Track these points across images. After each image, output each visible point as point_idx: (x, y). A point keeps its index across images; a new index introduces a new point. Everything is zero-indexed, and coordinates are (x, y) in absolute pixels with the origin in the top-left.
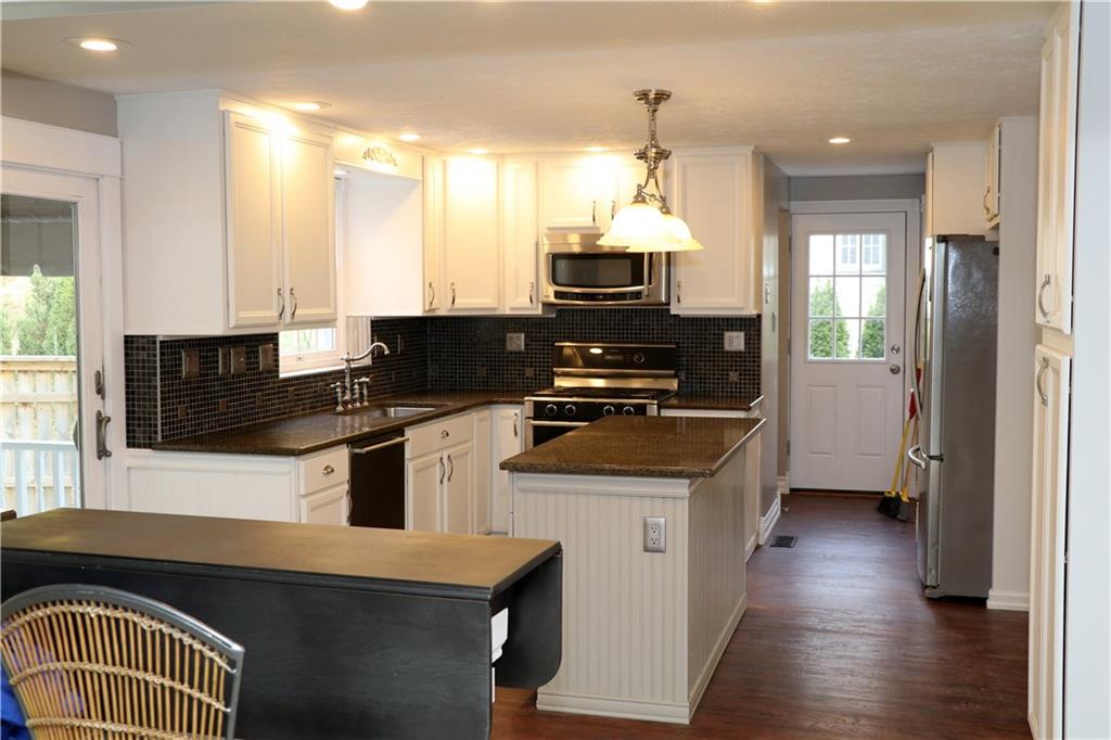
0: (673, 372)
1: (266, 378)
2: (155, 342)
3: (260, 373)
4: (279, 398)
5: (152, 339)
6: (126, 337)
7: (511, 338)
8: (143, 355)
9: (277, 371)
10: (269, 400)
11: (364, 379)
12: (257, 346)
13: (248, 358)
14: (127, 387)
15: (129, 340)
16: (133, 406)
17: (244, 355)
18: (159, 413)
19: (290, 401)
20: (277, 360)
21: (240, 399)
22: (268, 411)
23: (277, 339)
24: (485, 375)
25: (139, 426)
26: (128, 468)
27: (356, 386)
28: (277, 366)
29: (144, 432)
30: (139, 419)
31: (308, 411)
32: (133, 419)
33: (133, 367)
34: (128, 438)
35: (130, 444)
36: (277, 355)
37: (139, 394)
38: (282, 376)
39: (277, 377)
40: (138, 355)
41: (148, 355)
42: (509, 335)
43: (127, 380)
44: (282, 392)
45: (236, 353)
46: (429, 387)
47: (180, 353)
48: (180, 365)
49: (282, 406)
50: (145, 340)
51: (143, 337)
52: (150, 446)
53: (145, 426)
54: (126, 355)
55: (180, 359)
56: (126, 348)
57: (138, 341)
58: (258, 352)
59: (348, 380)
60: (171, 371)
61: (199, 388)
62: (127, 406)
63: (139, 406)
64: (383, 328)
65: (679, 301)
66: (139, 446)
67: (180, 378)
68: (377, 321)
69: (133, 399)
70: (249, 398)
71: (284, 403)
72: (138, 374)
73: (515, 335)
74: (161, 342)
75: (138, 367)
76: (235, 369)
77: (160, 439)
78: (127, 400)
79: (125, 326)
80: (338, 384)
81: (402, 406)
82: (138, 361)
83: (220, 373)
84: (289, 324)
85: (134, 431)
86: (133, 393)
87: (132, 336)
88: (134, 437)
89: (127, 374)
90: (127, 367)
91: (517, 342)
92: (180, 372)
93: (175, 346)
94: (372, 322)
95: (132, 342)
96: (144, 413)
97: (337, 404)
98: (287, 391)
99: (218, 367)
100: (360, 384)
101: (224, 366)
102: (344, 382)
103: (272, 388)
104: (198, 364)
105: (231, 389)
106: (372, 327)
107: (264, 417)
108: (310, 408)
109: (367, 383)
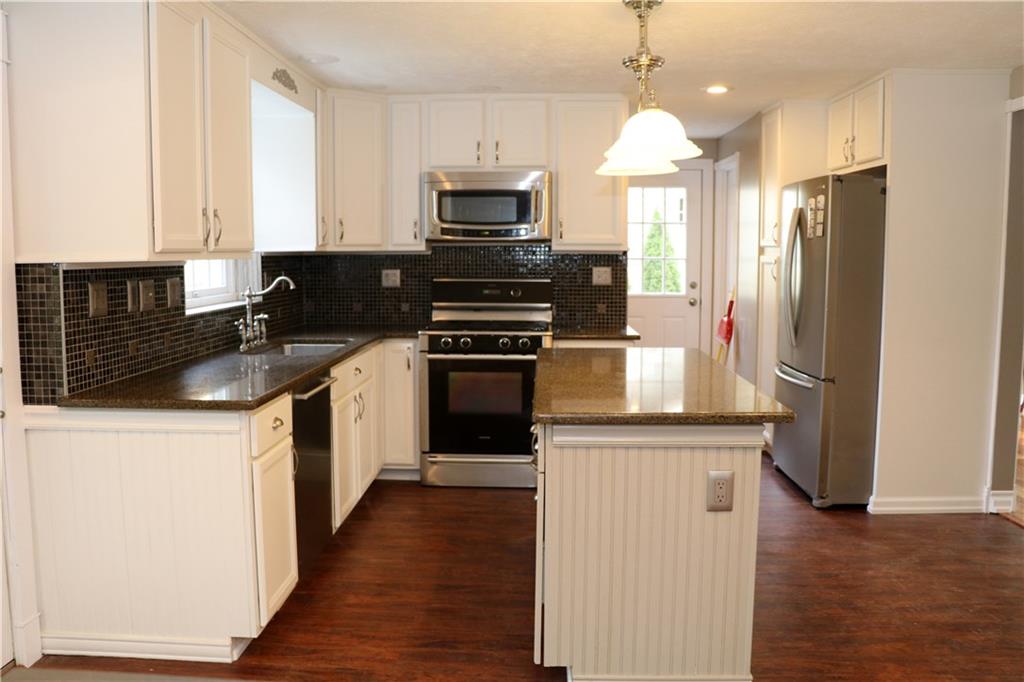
0: (549, 305)
1: (173, 316)
2: (56, 272)
3: (168, 310)
4: (186, 338)
5: (50, 269)
6: (17, 266)
7: (387, 275)
8: (41, 288)
9: (183, 308)
10: (177, 340)
11: (261, 316)
12: (164, 280)
13: (157, 293)
14: (21, 328)
15: (21, 269)
16: (29, 352)
17: (153, 289)
18: (64, 360)
19: (196, 341)
20: (183, 296)
21: (150, 341)
22: (175, 353)
23: (182, 272)
24: (361, 310)
25: (38, 376)
26: (26, 430)
27: (255, 324)
28: (183, 302)
29: (46, 384)
30: (38, 368)
31: (211, 351)
32: (30, 368)
33: (27, 304)
34: (24, 392)
35: (27, 400)
36: (183, 290)
37: (37, 336)
38: (188, 312)
39: (184, 313)
40: (34, 288)
41: (48, 288)
42: (384, 272)
43: (21, 320)
44: (188, 331)
45: (145, 287)
46: (305, 323)
47: (86, 287)
48: (86, 301)
49: (189, 346)
50: (44, 270)
51: (41, 265)
52: (53, 402)
53: (45, 376)
54: (19, 288)
55: (87, 293)
56: (18, 280)
57: (34, 272)
58: (165, 286)
59: (249, 316)
60: (76, 308)
61: (107, 328)
62: (22, 352)
63: (38, 352)
64: (273, 264)
65: (561, 237)
66: (39, 402)
67: (87, 316)
68: (266, 257)
69: (29, 344)
70: (158, 338)
71: (190, 343)
72: (35, 312)
73: (389, 272)
74: (65, 272)
75: (35, 304)
76: (144, 305)
77: (66, 393)
78: (22, 344)
79: (17, 252)
80: (241, 320)
81: (299, 342)
82: (34, 296)
83: (129, 310)
84: (213, 252)
85: (31, 384)
86: (29, 336)
87: (25, 265)
88: (32, 392)
89: (20, 312)
90: (20, 304)
91: (392, 278)
92: (87, 309)
93: (80, 278)
94: (262, 257)
95: (26, 273)
96: (44, 360)
97: (241, 342)
98: (193, 330)
99: (126, 303)
100: (259, 320)
101: (134, 303)
102: (245, 319)
103: (179, 327)
104: (106, 299)
105: (141, 329)
106: (263, 262)
107: (173, 360)
108: (215, 347)
109: (265, 319)
